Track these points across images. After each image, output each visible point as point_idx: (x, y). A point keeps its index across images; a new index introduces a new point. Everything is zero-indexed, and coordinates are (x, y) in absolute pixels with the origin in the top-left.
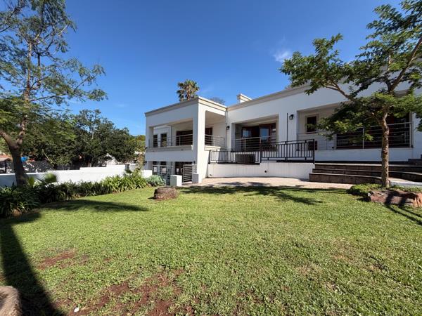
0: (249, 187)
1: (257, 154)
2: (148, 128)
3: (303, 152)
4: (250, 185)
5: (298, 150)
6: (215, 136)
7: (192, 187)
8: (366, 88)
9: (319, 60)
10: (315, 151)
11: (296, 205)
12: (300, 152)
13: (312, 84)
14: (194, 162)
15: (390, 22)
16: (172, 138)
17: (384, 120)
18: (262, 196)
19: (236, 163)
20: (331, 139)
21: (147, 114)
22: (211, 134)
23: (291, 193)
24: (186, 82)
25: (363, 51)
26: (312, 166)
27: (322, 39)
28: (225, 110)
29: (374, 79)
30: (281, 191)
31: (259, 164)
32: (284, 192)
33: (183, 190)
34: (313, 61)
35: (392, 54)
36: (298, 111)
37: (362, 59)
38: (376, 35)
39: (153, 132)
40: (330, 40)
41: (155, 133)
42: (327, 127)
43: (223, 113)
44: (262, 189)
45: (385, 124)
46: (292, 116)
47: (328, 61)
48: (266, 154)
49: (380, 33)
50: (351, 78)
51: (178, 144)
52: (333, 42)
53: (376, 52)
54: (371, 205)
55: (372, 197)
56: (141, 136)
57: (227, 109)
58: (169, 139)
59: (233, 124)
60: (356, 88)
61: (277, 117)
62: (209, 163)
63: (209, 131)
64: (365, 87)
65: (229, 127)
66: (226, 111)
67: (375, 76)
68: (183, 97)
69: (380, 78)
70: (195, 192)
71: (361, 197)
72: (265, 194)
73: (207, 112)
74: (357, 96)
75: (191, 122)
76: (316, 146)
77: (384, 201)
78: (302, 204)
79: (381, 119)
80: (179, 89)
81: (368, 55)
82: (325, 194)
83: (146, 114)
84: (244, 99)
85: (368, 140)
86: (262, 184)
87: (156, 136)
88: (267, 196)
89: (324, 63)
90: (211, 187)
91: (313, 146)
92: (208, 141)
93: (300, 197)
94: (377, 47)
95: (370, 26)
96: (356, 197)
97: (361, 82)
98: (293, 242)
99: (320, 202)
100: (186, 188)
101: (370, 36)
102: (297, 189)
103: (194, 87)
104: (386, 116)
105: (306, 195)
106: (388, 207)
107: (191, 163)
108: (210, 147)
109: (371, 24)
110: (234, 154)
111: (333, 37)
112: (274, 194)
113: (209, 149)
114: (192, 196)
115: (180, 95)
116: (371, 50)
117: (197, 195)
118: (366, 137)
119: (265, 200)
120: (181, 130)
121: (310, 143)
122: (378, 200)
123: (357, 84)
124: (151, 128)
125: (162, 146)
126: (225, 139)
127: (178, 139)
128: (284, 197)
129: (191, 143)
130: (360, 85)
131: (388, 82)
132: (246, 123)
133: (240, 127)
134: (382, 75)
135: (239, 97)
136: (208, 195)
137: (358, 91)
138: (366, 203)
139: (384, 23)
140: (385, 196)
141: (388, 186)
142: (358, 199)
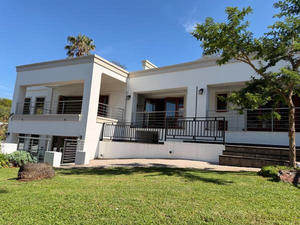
0: (151, 168)
1: (161, 132)
2: (18, 88)
3: (212, 132)
4: (152, 166)
5: (207, 129)
6: (112, 106)
7: (74, 168)
8: (274, 65)
9: (231, 28)
10: (226, 132)
11: (205, 185)
12: (209, 132)
13: (224, 54)
14: (81, 138)
15: (292, 5)
16: (51, 103)
17: (290, 98)
18: (166, 176)
19: (136, 141)
20: (241, 113)
21: (20, 69)
22: (107, 103)
23: (200, 174)
24: (79, 38)
25: (270, 30)
26: (223, 147)
27: (234, 8)
28: (126, 76)
29: (281, 57)
30: (188, 172)
31: (163, 143)
32: (192, 173)
33: (62, 171)
34: (225, 28)
35: (295, 36)
36: (208, 86)
37: (270, 37)
38: (282, 15)
39: (25, 93)
40: (241, 11)
41: (27, 96)
42: (238, 101)
43: (124, 80)
44: (166, 170)
45: (291, 101)
46: (202, 90)
47: (239, 31)
48: (171, 131)
49: (285, 14)
50: (260, 55)
51: (59, 112)
52: (244, 13)
53: (281, 33)
54: (280, 184)
55: (281, 177)
56: (5, 100)
57: (128, 75)
58: (47, 105)
59: (134, 93)
60: (265, 64)
61: (185, 90)
62: (101, 140)
63: (104, 99)
64: (272, 64)
65: (130, 97)
66: (128, 77)
67: (282, 54)
68: (73, 54)
69: (286, 57)
70: (78, 173)
71: (271, 178)
72: (170, 175)
73: (104, 75)
74: (266, 72)
75: (81, 85)
76: (227, 126)
77: (292, 181)
78: (212, 184)
79: (287, 96)
80: (69, 44)
81: (275, 34)
82: (235, 176)
83: (17, 67)
84: (149, 66)
85: (276, 119)
86: (166, 165)
87: (28, 100)
88: (171, 177)
89: (236, 33)
90: (102, 168)
91: (223, 126)
92: (102, 112)
93: (210, 178)
94: (283, 28)
95: (277, 5)
96: (266, 179)
97: (269, 59)
98: (201, 217)
99: (230, 182)
100: (66, 169)
101: (276, 15)
102: (206, 171)
103: (88, 44)
104: (292, 94)
105: (215, 176)
106: (296, 186)
107: (75, 138)
108: (103, 120)
109: (277, 4)
110: (134, 131)
111: (244, 9)
112: (180, 175)
113: (103, 121)
114: (74, 177)
115: (69, 52)
116: (277, 31)
117: (81, 177)
118: (274, 115)
119: (169, 180)
120: (66, 94)
121: (220, 121)
122: (287, 180)
123: (266, 60)
124: (23, 88)
125: (35, 112)
126: (124, 111)
127: (60, 105)
128: (192, 178)
129: (79, 112)
130: (269, 61)
131: (292, 61)
132: (151, 94)
133: (143, 99)
134: (287, 54)
135: (144, 63)
136: (97, 176)
137: (267, 67)
138: (275, 183)
139: (287, 5)
140: (293, 175)
141: (295, 167)
142: (268, 180)
